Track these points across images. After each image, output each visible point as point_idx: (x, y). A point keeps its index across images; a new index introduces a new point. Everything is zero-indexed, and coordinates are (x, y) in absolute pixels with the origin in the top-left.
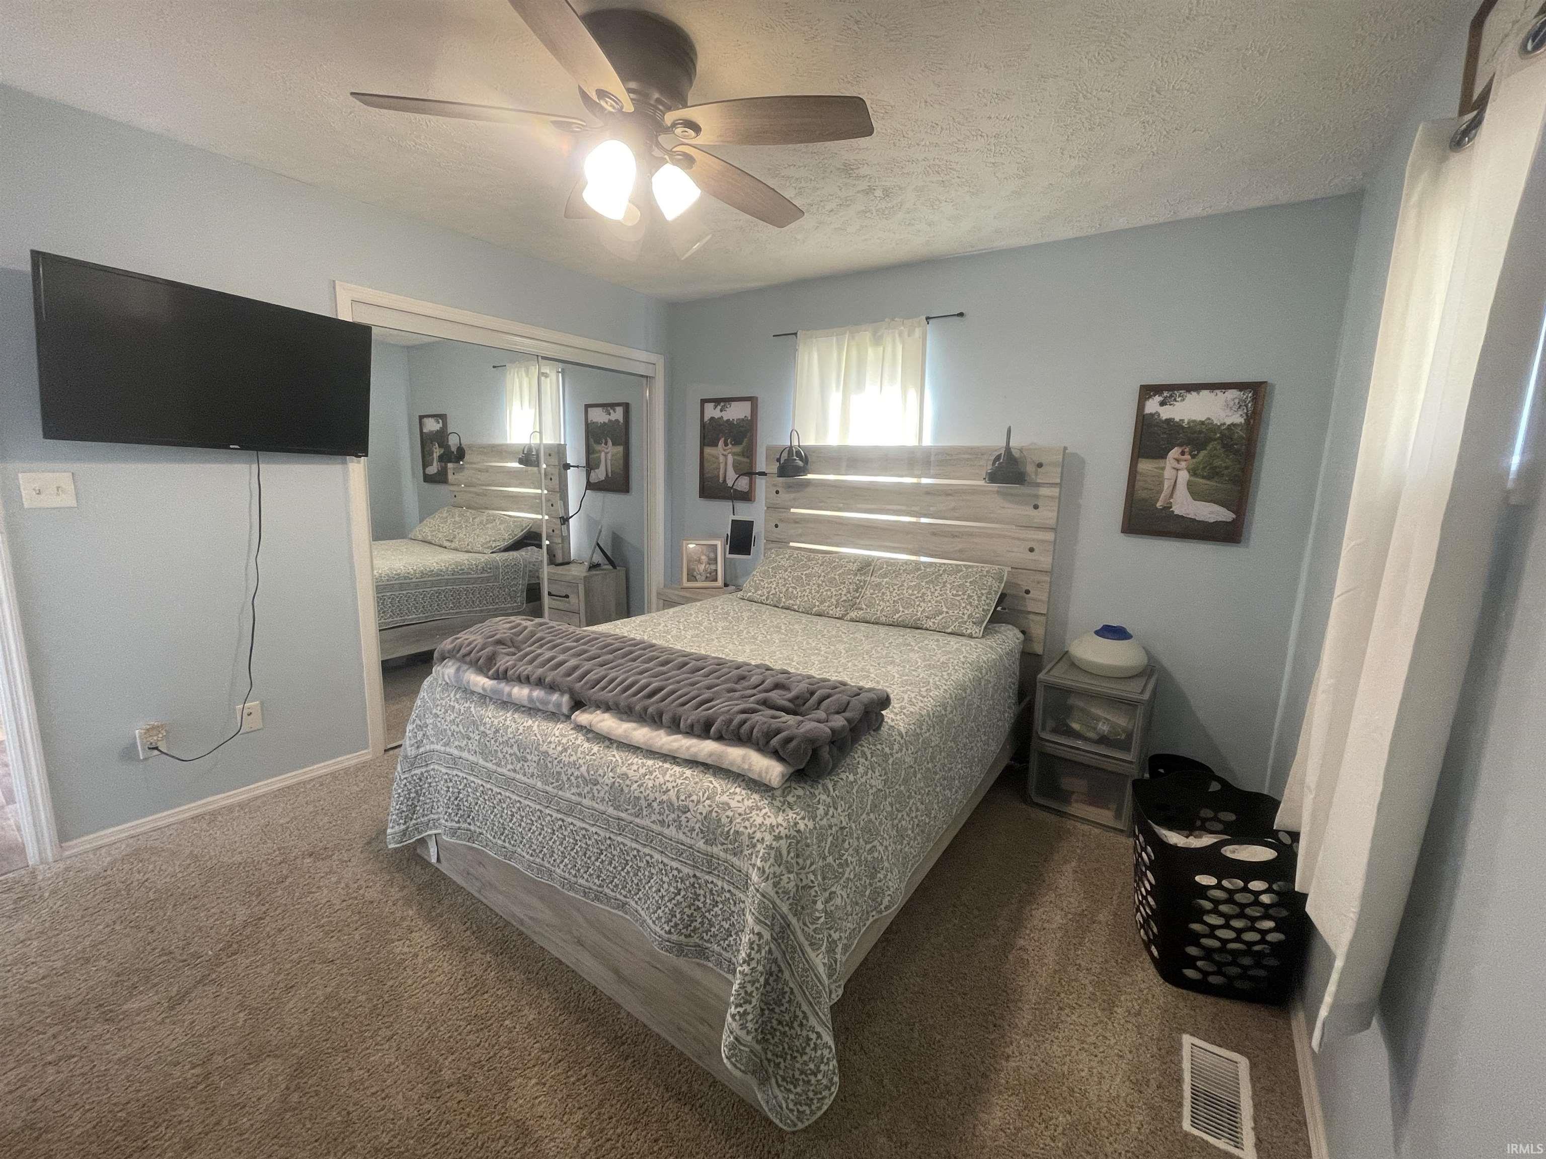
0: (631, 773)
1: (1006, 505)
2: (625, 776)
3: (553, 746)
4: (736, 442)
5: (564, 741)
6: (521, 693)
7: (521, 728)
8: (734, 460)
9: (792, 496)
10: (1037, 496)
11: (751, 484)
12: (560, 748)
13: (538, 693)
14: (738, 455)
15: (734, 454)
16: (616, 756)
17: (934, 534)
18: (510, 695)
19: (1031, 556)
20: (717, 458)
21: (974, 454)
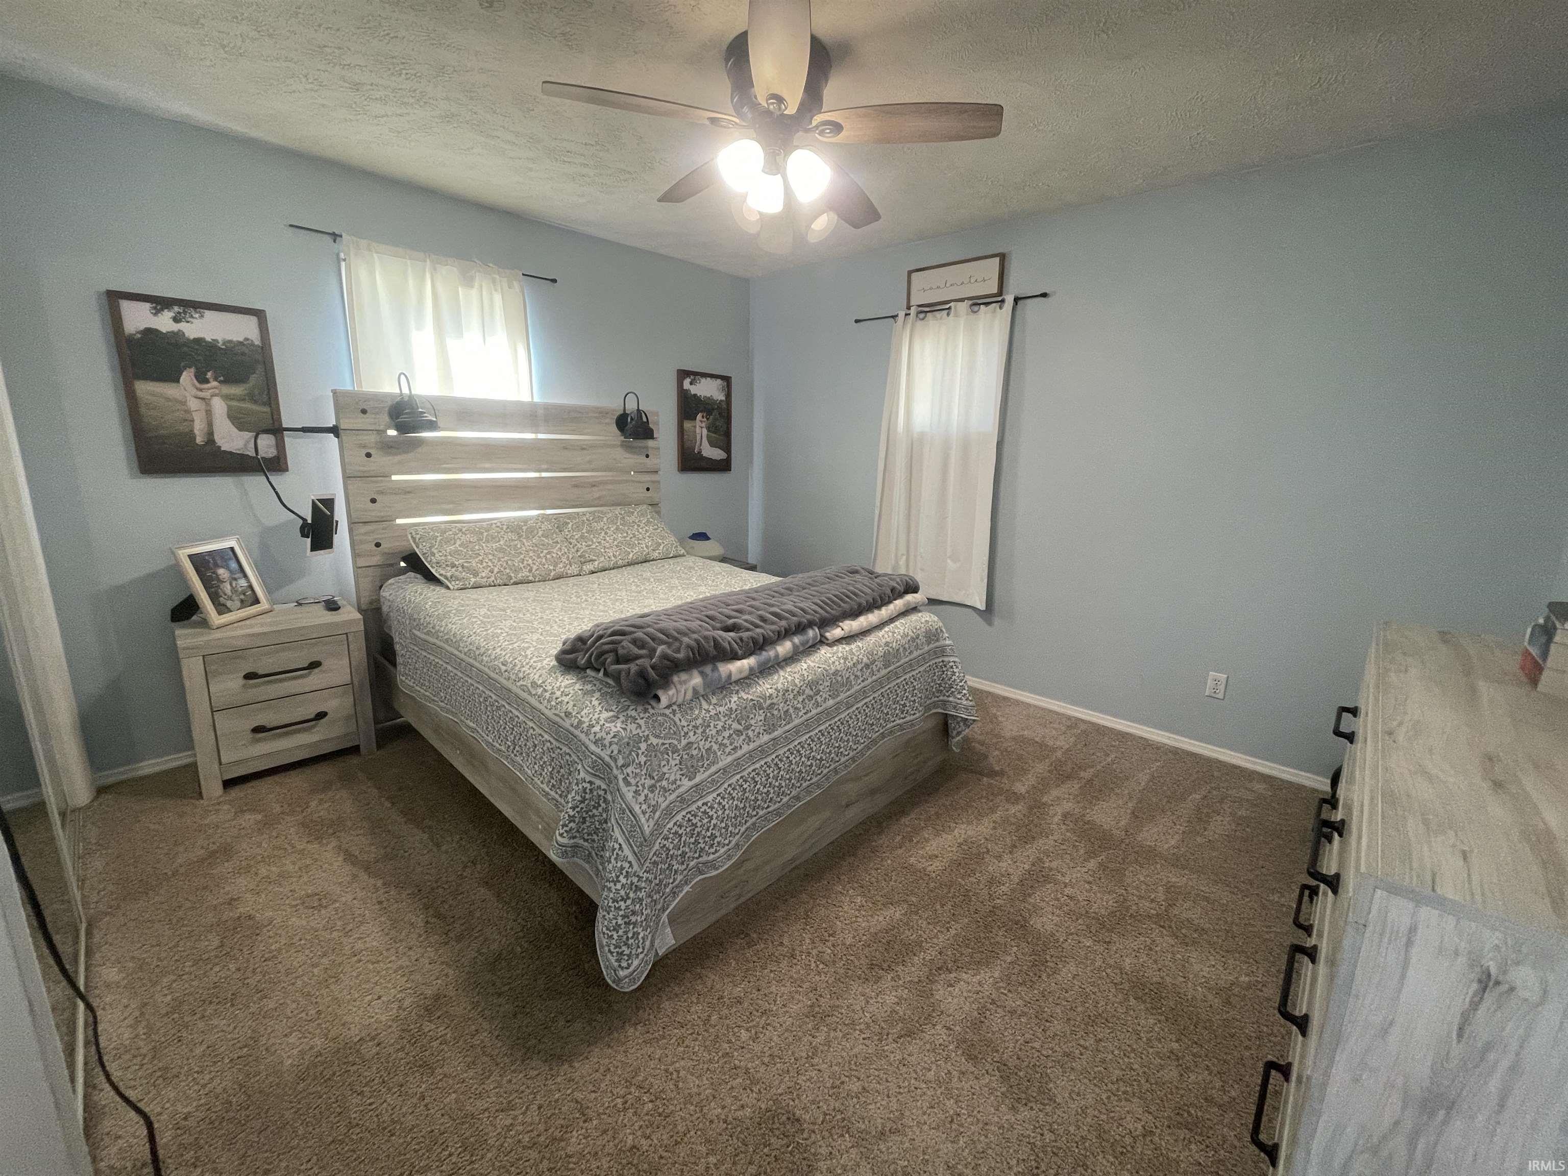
0: (888, 640)
1: (628, 455)
2: (887, 644)
3: (837, 663)
4: (229, 380)
5: (840, 655)
6: (784, 648)
7: (804, 672)
8: (230, 408)
9: (397, 458)
10: (647, 448)
11: (281, 446)
12: (842, 661)
13: (797, 640)
14: (241, 399)
15: (226, 398)
16: (871, 639)
17: (576, 486)
18: (777, 656)
19: (649, 494)
20: (184, 403)
21: (602, 413)
